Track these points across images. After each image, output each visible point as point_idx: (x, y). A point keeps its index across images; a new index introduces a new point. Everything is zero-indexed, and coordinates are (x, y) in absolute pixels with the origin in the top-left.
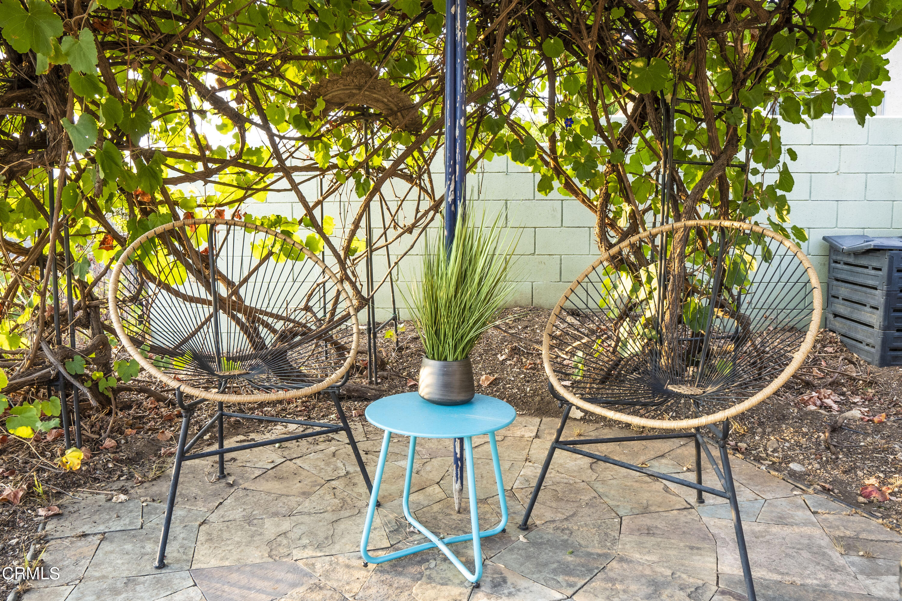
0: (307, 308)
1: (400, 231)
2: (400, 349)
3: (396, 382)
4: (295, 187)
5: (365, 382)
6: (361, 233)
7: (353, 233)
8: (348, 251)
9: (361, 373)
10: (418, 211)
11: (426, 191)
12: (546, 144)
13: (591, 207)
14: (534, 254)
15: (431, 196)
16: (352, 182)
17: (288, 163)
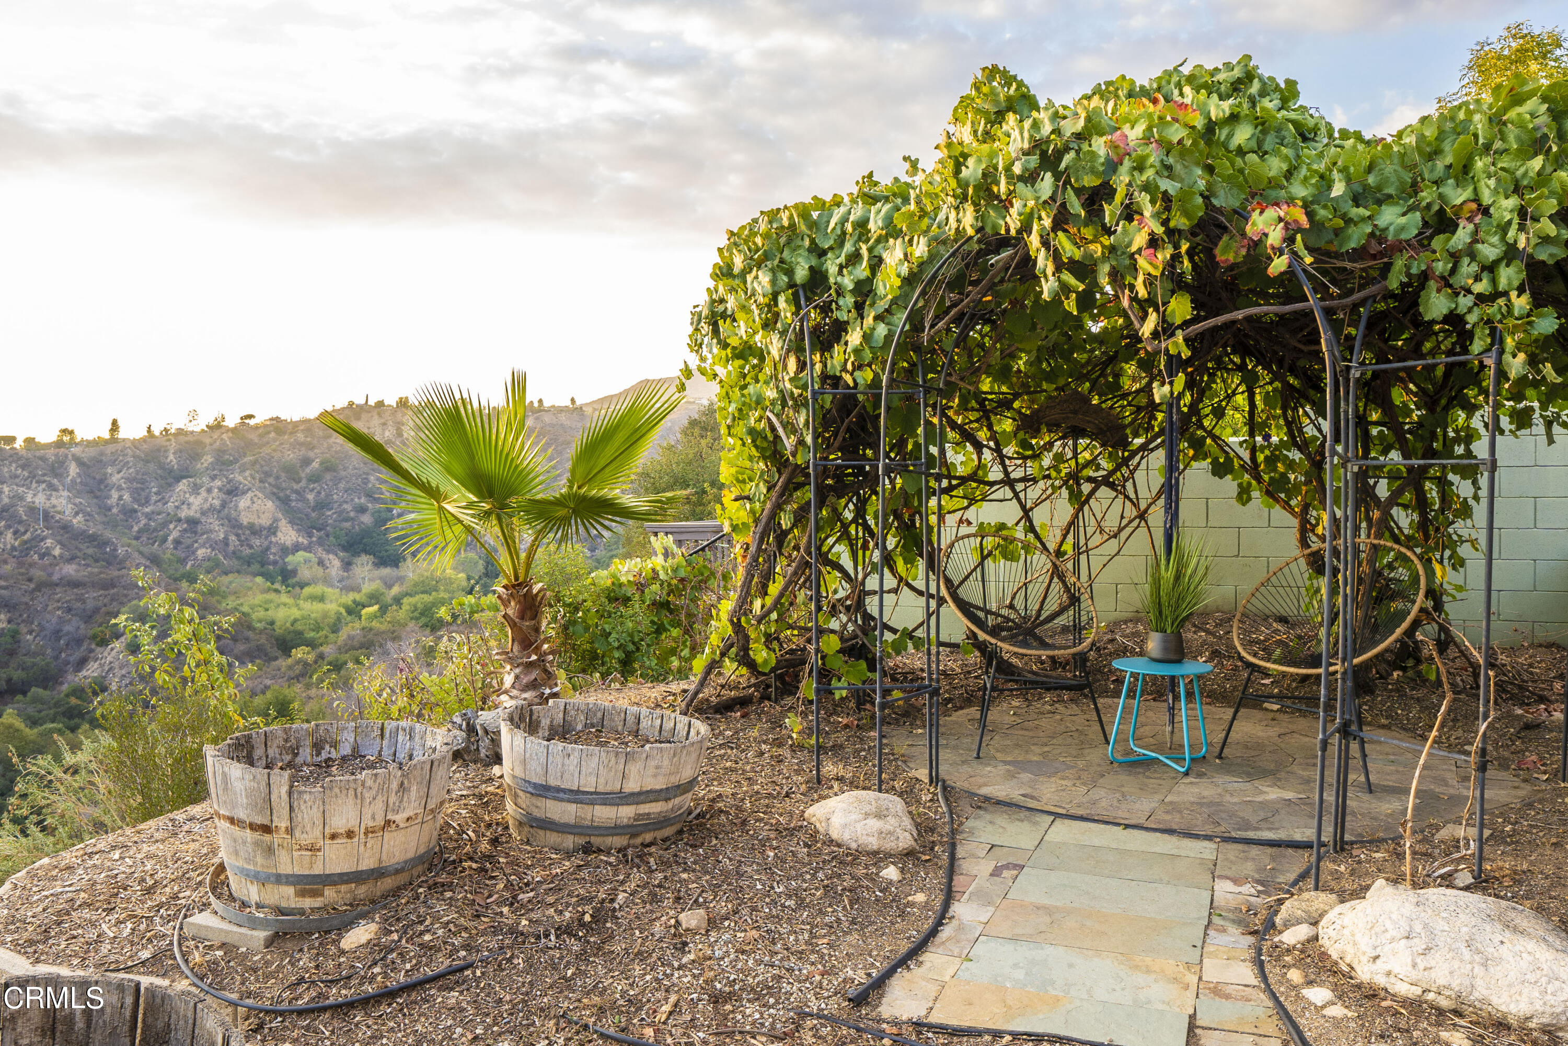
0: (1011, 606)
1: (1106, 537)
2: (1098, 649)
3: (1099, 677)
4: (1016, 495)
5: (1069, 675)
6: (1070, 539)
7: (1065, 537)
8: (1059, 553)
9: (1064, 668)
10: (1122, 517)
11: (1131, 500)
12: (1246, 455)
13: (1292, 512)
14: (1237, 556)
15: (1136, 505)
16: (1065, 492)
17: (1013, 476)
